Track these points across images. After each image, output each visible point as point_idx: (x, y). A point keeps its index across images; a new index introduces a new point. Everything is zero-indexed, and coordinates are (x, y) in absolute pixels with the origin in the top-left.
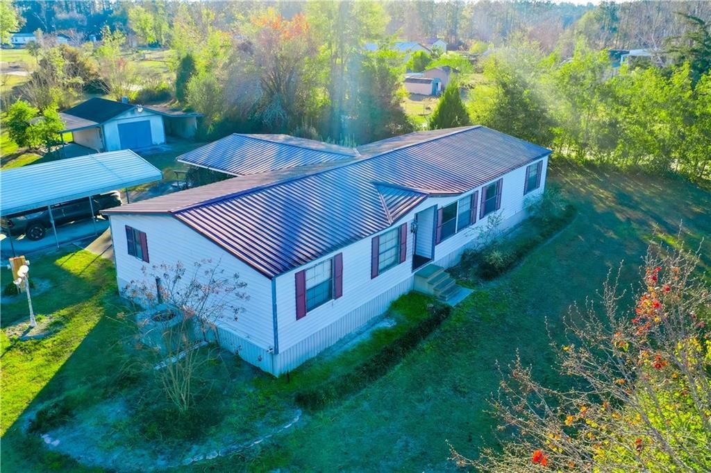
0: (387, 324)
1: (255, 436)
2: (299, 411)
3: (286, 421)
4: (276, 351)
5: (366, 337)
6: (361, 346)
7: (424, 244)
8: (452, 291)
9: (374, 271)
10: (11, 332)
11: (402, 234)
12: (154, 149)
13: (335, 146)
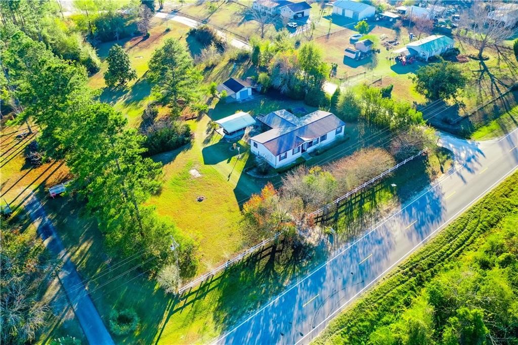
0: (294, 163)
1: (272, 176)
2: (277, 173)
3: (276, 175)
6: (289, 166)
7: (305, 148)
8: (308, 158)
9: (293, 154)
10: (236, 157)
11: (299, 148)
12: (249, 98)
13: (295, 117)
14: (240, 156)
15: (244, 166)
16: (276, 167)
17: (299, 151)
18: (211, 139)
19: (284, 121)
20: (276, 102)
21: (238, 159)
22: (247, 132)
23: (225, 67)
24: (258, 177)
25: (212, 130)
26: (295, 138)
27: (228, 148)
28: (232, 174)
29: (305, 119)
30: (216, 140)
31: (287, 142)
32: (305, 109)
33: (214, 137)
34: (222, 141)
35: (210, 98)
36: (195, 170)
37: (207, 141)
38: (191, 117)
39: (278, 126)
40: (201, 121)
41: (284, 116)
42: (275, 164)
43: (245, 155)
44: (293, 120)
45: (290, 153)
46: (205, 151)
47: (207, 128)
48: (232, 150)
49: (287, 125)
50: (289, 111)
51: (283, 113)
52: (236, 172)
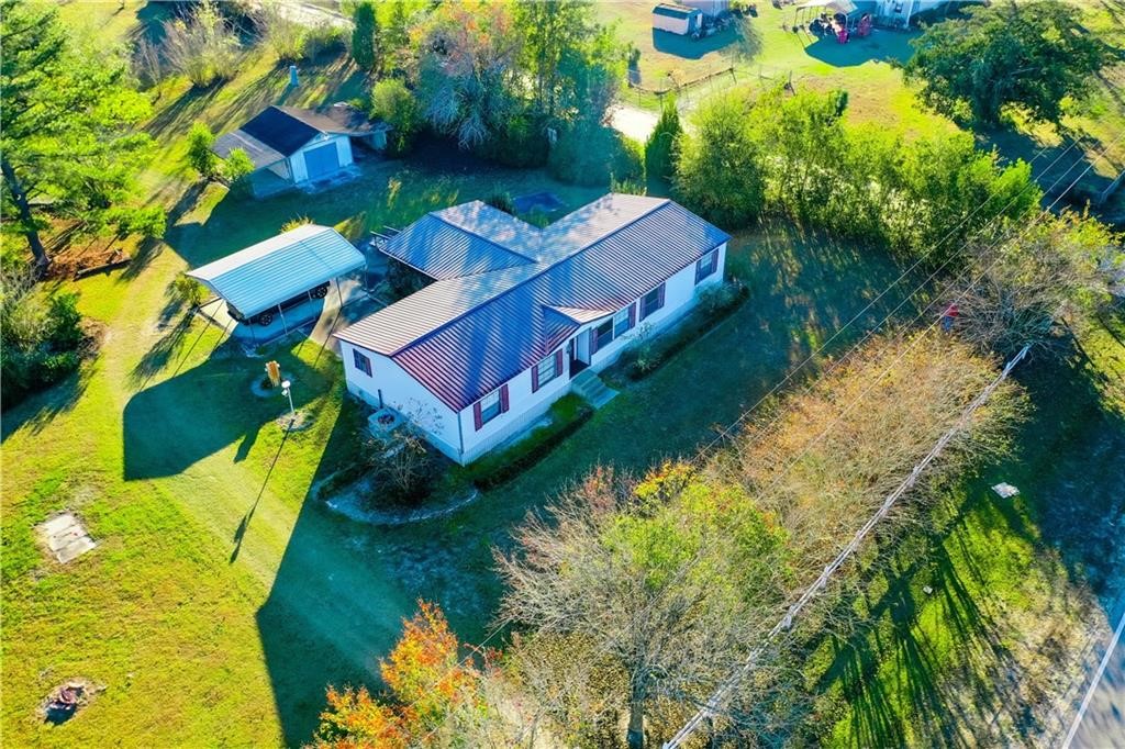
0: (545, 424)
1: (449, 506)
2: (476, 491)
3: (467, 497)
4: (462, 452)
5: (527, 434)
6: (523, 442)
7: (583, 352)
8: (600, 394)
9: (536, 387)
10: (280, 424)
11: (559, 356)
12: (343, 175)
13: (526, 225)
14: (299, 416)
15: (313, 469)
16: (465, 460)
17: (558, 372)
18: (175, 351)
19: (480, 246)
20: (444, 180)
21: (289, 433)
22: (331, 304)
23: (262, 84)
24: (381, 519)
25: (185, 310)
26: (537, 312)
27: (249, 381)
28: (252, 523)
29: (566, 230)
30: (195, 352)
31: (505, 334)
32: (554, 197)
33: (190, 338)
34: (225, 355)
35: (195, 187)
36: (68, 519)
37: (157, 359)
38: (101, 264)
39: (458, 268)
40: (144, 275)
41: (480, 224)
42: (456, 445)
43: (324, 413)
44: (517, 240)
45: (520, 385)
46: (139, 413)
47: (164, 303)
48: (264, 394)
49: (495, 259)
50: (498, 204)
51: (474, 215)
52: (277, 506)
